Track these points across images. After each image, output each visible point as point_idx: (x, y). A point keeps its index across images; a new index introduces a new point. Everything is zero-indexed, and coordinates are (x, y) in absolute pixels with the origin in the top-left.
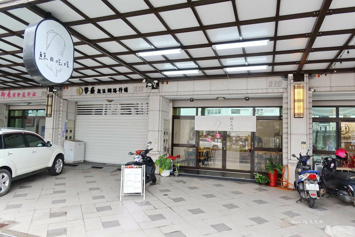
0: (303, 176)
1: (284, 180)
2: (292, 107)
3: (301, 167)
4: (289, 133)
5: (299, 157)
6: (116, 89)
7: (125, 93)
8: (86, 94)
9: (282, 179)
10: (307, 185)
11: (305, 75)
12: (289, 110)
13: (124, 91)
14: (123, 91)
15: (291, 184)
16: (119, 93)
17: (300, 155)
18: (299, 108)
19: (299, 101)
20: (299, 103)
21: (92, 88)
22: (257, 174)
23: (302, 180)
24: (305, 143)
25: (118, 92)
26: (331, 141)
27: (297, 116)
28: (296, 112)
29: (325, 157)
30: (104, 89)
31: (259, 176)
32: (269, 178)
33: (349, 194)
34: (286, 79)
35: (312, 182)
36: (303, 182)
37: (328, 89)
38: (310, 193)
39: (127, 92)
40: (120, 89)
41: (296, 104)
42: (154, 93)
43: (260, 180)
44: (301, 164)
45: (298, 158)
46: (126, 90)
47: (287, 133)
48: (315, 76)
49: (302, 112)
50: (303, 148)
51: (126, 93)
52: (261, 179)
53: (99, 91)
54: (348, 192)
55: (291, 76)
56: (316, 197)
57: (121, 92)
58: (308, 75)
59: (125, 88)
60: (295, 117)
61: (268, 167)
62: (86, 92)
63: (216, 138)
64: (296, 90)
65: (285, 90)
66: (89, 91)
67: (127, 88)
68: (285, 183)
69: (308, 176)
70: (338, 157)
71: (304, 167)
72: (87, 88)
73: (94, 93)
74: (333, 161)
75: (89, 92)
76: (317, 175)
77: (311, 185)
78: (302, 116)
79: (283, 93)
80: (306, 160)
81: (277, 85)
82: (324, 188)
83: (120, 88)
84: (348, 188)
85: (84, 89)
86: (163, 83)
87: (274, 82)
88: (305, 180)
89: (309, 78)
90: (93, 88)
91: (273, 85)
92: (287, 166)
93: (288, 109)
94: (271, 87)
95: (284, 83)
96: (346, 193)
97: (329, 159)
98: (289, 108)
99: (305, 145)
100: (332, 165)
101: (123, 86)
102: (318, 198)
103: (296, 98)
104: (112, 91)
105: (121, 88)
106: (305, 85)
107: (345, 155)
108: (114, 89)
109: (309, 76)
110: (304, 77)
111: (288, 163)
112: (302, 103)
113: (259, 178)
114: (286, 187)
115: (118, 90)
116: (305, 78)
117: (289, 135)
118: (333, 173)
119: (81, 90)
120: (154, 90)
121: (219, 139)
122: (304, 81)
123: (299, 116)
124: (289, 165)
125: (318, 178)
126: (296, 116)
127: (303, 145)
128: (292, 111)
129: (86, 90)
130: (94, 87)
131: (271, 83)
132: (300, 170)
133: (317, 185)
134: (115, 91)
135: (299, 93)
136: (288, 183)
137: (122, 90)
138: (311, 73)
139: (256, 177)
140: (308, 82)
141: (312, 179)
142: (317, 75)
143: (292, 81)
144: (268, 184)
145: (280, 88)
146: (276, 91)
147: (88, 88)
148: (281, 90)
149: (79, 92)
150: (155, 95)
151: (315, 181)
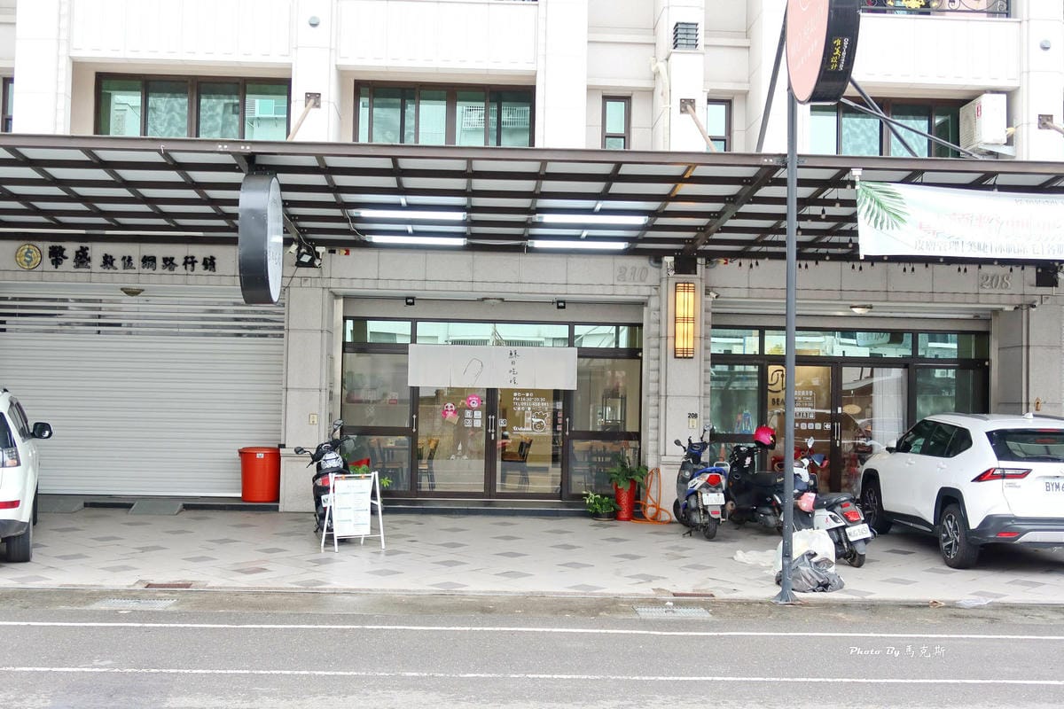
0: (697, 481)
1: (650, 502)
2: (671, 333)
3: (690, 466)
4: (663, 393)
5: (686, 444)
6: (173, 258)
7: (207, 272)
8: (56, 267)
9: (646, 502)
10: (704, 496)
11: (699, 260)
12: (663, 340)
13: (203, 267)
14: (199, 266)
15: (666, 511)
16: (185, 272)
17: (689, 440)
18: (685, 336)
19: (685, 320)
20: (686, 324)
21: (79, 249)
22: (591, 494)
23: (696, 488)
24: (695, 416)
25: (180, 269)
26: (747, 411)
27: (681, 355)
28: (680, 345)
29: (735, 445)
30: (127, 255)
31: (595, 499)
32: (618, 502)
33: (775, 513)
34: (657, 265)
35: (713, 489)
36: (695, 493)
37: (744, 293)
38: (710, 510)
39: (215, 271)
40: (190, 261)
41: (680, 326)
42: (306, 278)
43: (598, 506)
44: (691, 460)
45: (684, 448)
46: (210, 263)
47: (658, 393)
48: (718, 262)
49: (690, 346)
50: (691, 426)
51: (211, 273)
52: (601, 505)
53: (108, 261)
54: (772, 508)
55: (669, 260)
56: (719, 516)
57: (193, 270)
58: (704, 260)
59: (205, 259)
60: (675, 357)
61: (616, 476)
62: (56, 262)
63: (469, 409)
64: (680, 295)
65: (654, 292)
66: (66, 258)
67: (212, 259)
68: (650, 511)
69: (707, 478)
70: (760, 444)
71: (695, 466)
72: (62, 250)
73: (89, 268)
74: (750, 452)
75: (68, 264)
76: (721, 477)
77: (711, 495)
78: (692, 355)
79: (649, 296)
80: (700, 452)
81: (636, 278)
82: (733, 500)
83: (186, 258)
84: (774, 500)
85: (46, 252)
86: (334, 252)
87: (629, 271)
88: (701, 487)
89: (706, 267)
90: (84, 250)
91: (628, 275)
92: (658, 470)
93: (659, 337)
94: (624, 281)
95: (653, 273)
96: (769, 511)
97: (742, 449)
98: (663, 334)
99: (695, 420)
100: (748, 460)
101: (200, 252)
102: (722, 520)
103: (680, 313)
104: (160, 262)
105: (193, 257)
106: (698, 283)
107: (771, 439)
108: (165, 260)
109: (706, 263)
110: (696, 263)
111: (658, 463)
112: (691, 325)
113: (595, 503)
114: (655, 519)
115: (179, 261)
116: (699, 267)
117: (663, 399)
118: (748, 479)
119: (35, 254)
120: (303, 271)
121: (478, 409)
122: (696, 274)
123: (685, 356)
124: (662, 469)
125: (723, 482)
126: (678, 355)
127: (691, 420)
128: (671, 341)
129: (57, 256)
130: (87, 249)
131: (623, 270)
132: (688, 474)
133: (722, 495)
134: (169, 262)
135: (686, 302)
136: (659, 510)
137: (196, 264)
138: (711, 257)
139: (588, 501)
140: (703, 277)
141: (712, 485)
142: (723, 261)
143: (672, 273)
144: (615, 516)
145: (643, 284)
146: (634, 291)
147: (64, 249)
148: (646, 291)
149: (28, 259)
150: (308, 283)
151: (717, 487)
